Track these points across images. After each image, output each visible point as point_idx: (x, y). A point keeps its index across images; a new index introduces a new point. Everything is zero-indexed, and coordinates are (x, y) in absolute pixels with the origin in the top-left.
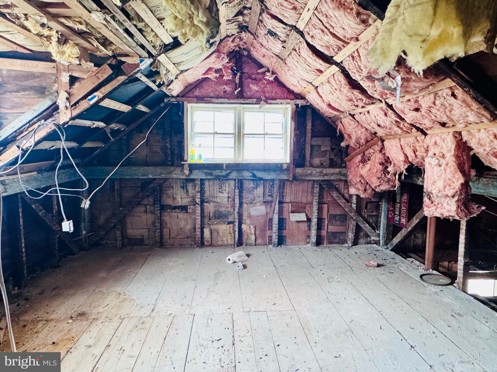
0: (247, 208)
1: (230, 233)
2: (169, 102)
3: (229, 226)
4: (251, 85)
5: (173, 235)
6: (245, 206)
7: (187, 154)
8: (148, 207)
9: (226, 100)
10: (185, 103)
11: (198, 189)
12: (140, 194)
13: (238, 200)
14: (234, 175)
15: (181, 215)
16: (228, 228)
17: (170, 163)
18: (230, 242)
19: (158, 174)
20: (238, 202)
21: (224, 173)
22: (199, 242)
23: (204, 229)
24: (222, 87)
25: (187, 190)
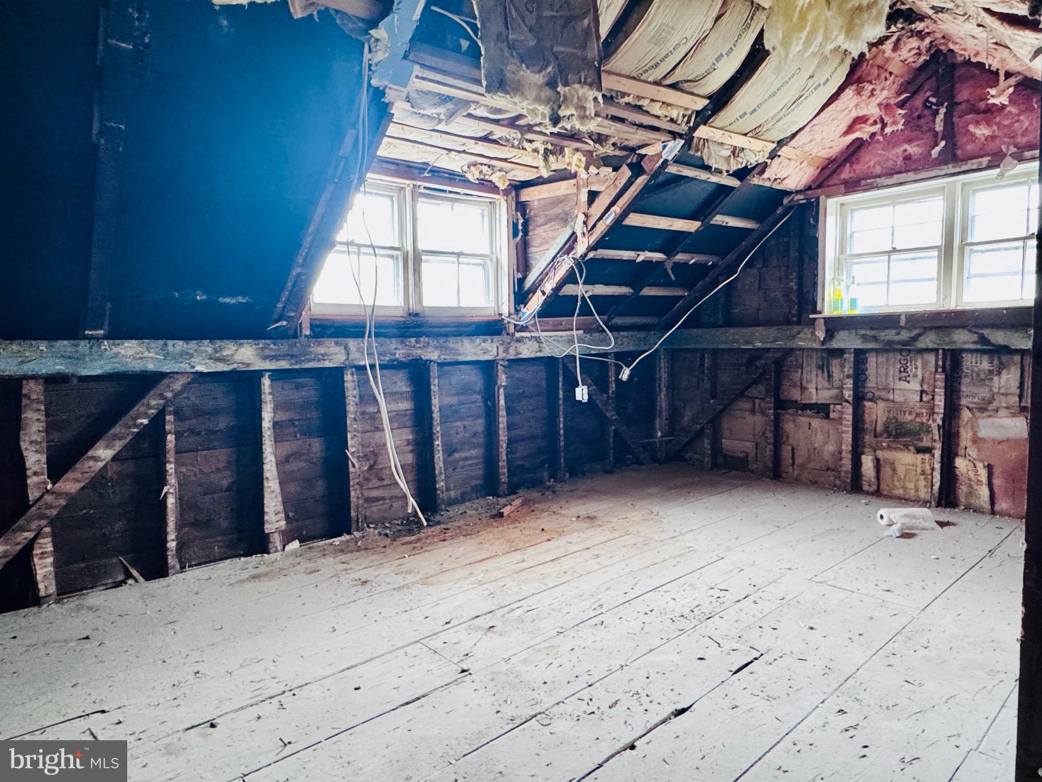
0: (970, 419)
1: (923, 473)
2: (791, 203)
3: (920, 456)
4: (972, 128)
5: (799, 460)
6: (966, 415)
7: (823, 299)
8: (757, 401)
9: (911, 176)
10: (822, 198)
11: (848, 369)
12: (743, 376)
13: (943, 398)
14: (928, 341)
15: (816, 423)
16: (919, 461)
17: (795, 319)
18: (924, 494)
19: (772, 339)
20: (942, 403)
21: (905, 335)
22: (849, 481)
23: (863, 457)
24: (899, 150)
25: (828, 372)
